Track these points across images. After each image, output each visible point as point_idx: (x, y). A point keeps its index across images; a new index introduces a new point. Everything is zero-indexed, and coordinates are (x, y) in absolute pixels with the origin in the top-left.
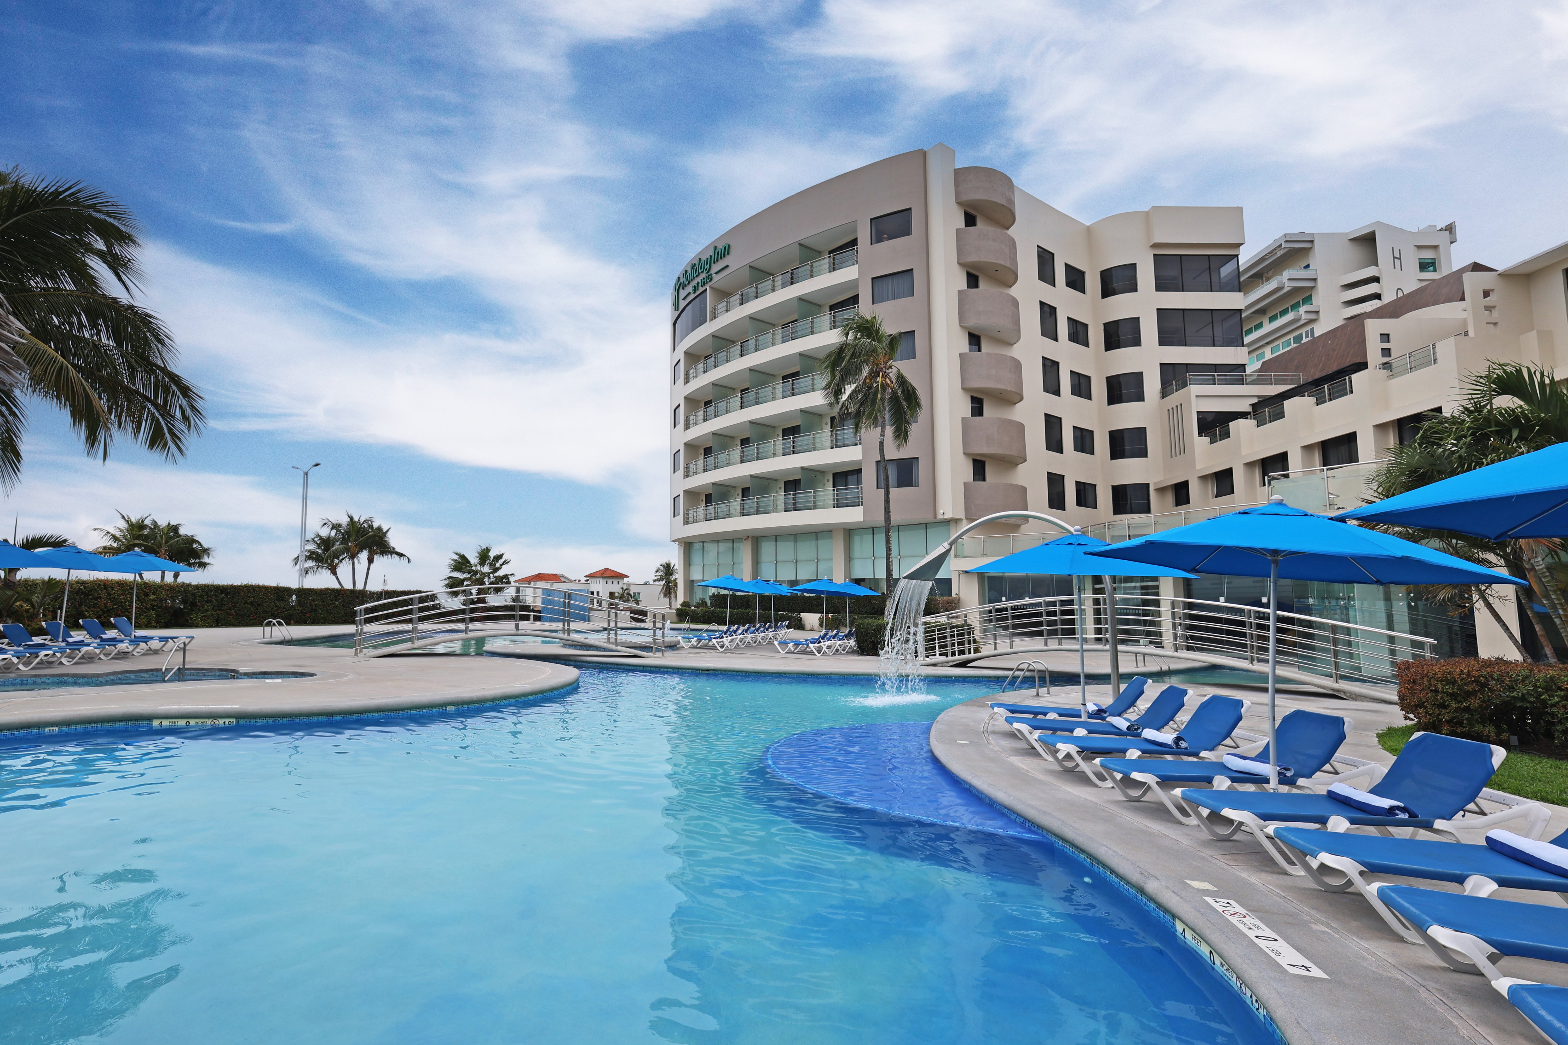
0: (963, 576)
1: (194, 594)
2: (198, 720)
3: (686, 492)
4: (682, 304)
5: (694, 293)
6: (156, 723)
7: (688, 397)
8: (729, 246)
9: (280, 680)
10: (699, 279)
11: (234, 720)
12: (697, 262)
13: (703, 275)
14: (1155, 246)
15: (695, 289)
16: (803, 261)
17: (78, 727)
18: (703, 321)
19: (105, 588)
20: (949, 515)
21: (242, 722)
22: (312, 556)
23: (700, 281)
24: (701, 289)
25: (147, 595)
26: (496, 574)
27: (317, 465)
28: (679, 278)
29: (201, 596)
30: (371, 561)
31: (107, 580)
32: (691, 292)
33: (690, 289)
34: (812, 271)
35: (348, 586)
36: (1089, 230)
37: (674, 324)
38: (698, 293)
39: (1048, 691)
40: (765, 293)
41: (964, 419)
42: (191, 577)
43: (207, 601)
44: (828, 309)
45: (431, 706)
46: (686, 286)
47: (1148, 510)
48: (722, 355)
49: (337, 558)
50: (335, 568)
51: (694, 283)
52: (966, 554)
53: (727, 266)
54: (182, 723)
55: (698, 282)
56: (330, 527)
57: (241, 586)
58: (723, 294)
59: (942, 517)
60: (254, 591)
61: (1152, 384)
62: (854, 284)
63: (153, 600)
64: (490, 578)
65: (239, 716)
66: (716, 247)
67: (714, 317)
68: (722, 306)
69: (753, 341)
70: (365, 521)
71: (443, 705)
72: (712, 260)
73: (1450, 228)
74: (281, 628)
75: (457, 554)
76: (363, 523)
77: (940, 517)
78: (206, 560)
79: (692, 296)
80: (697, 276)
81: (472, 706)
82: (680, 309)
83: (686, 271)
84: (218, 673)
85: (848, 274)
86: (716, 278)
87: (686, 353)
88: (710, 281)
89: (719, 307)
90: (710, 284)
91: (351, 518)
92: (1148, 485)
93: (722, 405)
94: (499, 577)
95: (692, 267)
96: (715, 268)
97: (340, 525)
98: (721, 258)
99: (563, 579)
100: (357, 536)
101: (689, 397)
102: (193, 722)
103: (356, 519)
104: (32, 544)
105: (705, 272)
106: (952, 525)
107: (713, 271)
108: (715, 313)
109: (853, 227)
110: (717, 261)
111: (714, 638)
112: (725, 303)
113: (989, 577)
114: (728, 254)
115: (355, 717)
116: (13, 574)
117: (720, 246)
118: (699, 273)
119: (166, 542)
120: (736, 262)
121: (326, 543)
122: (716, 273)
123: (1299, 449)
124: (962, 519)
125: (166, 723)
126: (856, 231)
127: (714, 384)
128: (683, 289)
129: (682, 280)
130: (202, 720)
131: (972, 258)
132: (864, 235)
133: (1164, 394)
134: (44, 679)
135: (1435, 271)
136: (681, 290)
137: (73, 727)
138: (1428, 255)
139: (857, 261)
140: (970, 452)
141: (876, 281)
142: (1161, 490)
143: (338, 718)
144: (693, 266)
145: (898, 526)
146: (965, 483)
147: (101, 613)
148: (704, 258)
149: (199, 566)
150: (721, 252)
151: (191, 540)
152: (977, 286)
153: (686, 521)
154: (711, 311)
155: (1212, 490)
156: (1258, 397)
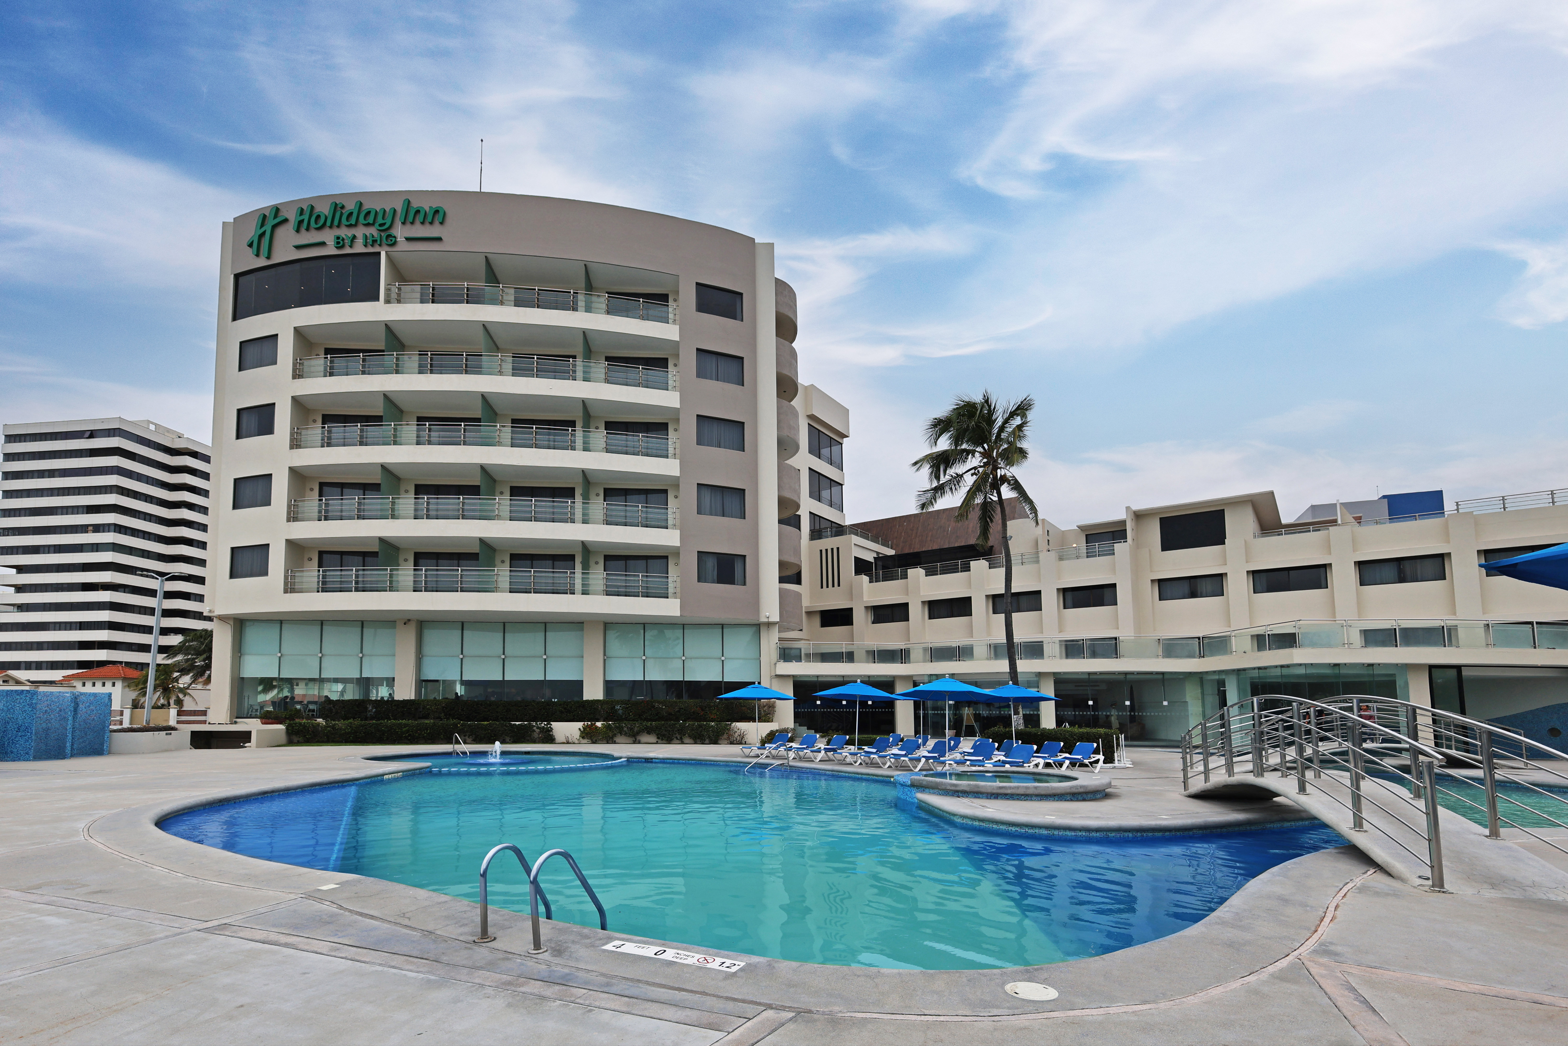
3: (290, 543)
4: (291, 253)
14: (809, 416)
20: (774, 619)
24: (361, 249)
33: (328, 236)
38: (350, 250)
61: (805, 527)
62: (670, 345)
77: (764, 619)
79: (332, 251)
85: (665, 331)
86: (403, 245)
90: (390, 249)
106: (763, 628)
117: (422, 204)
123: (919, 602)
131: (783, 370)
132: (688, 296)
133: (813, 538)
136: (286, 230)
141: (699, 351)
153: (290, 588)
154: (388, 290)
155: (870, 618)
156: (878, 553)
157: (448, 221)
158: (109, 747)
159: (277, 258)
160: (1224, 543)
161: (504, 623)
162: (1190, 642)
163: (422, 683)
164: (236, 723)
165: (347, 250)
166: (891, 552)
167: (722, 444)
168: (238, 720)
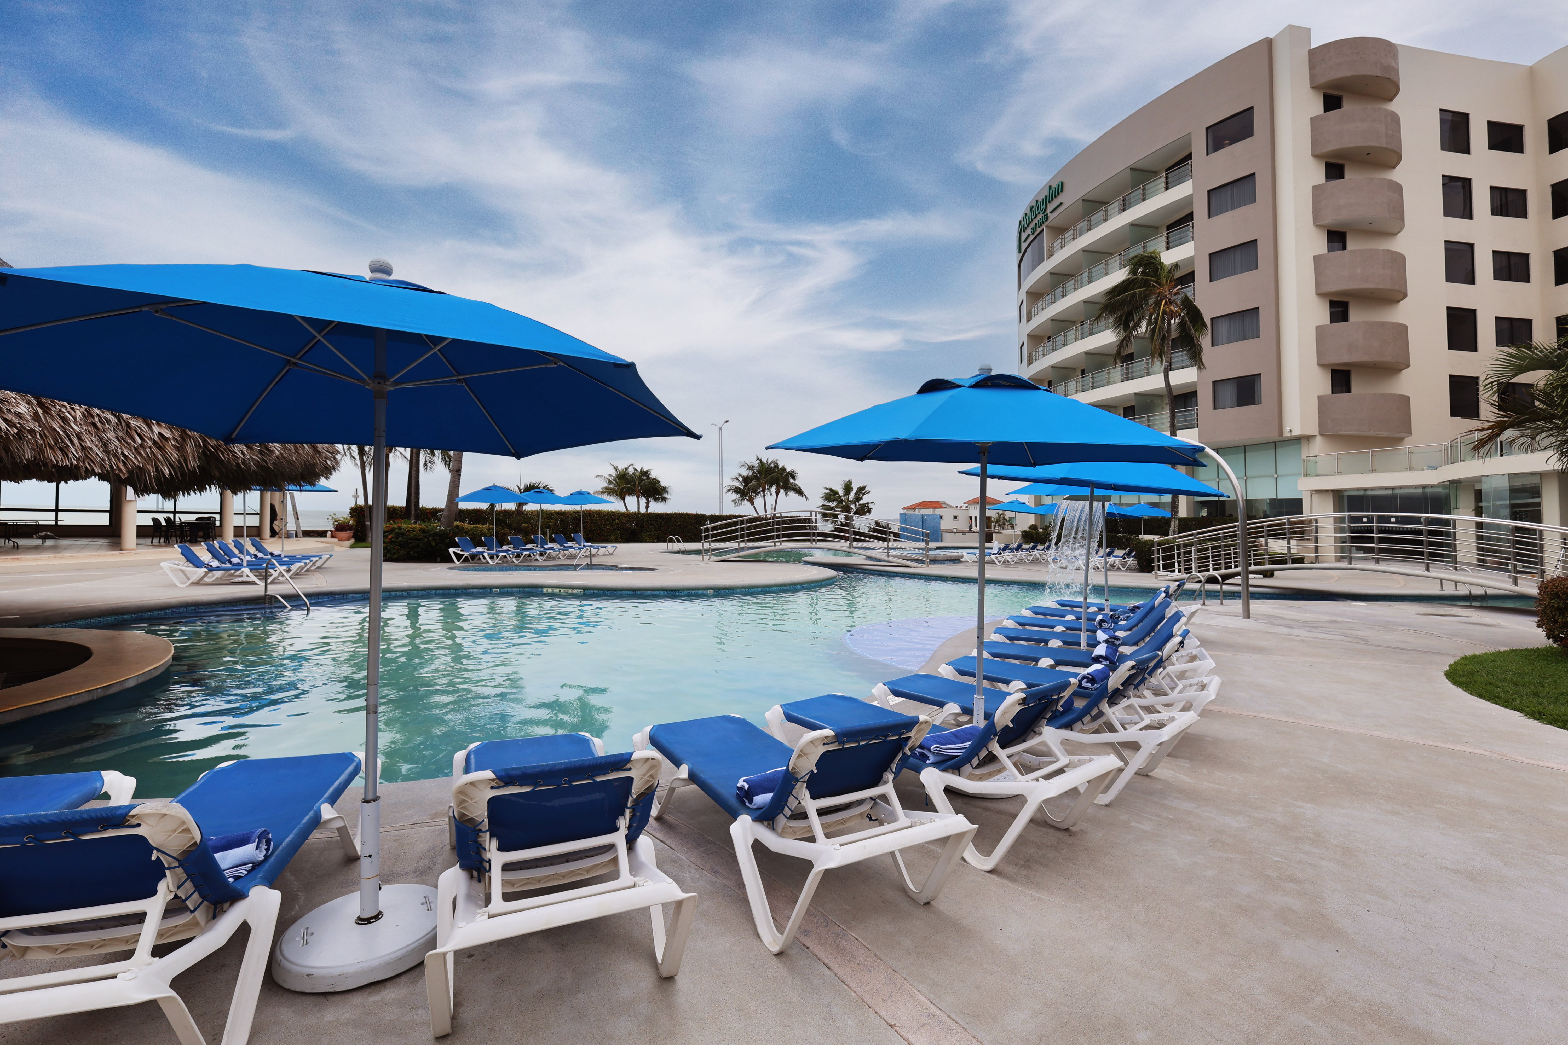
0: (1316, 497)
1: (642, 520)
2: (565, 590)
4: (1024, 246)
5: (1033, 234)
6: (545, 590)
7: (1030, 334)
8: (1062, 183)
9: (631, 572)
10: (1036, 221)
11: (582, 591)
13: (1040, 216)
15: (1034, 230)
16: (1134, 185)
17: (508, 590)
18: (1041, 261)
19: (590, 516)
20: (1297, 432)
21: (587, 592)
22: (737, 490)
23: (1037, 222)
24: (1039, 230)
25: (614, 520)
26: (861, 502)
27: (727, 422)
28: (1020, 222)
29: (647, 521)
30: (777, 493)
31: (591, 511)
32: (1030, 233)
33: (1029, 231)
34: (1144, 194)
35: (762, 513)
36: (1531, 72)
37: (1019, 266)
38: (1036, 233)
39: (1222, 602)
40: (1098, 224)
41: (1319, 329)
42: (656, 508)
43: (651, 525)
44: (1165, 229)
45: (697, 589)
46: (1026, 228)
48: (1059, 291)
49: (755, 492)
50: (753, 500)
51: (1032, 225)
52: (1319, 473)
53: (1061, 204)
54: (557, 590)
55: (1036, 224)
56: (746, 468)
57: (672, 514)
58: (1059, 231)
59: (1289, 435)
60: (681, 517)
62: (1188, 201)
63: (618, 524)
64: (856, 505)
65: (585, 588)
66: (1050, 187)
67: (1051, 255)
68: (1058, 243)
69: (1086, 274)
70: (772, 462)
71: (706, 589)
72: (1048, 200)
74: (679, 544)
76: (770, 464)
77: (1286, 434)
78: (665, 495)
79: (1032, 237)
80: (1035, 218)
81: (727, 591)
82: (1023, 252)
83: (1026, 214)
84: (610, 568)
85: (1182, 190)
86: (1052, 217)
87: (1028, 293)
88: (1047, 220)
89: (1055, 244)
90: (1046, 224)
91: (761, 461)
93: (1060, 339)
94: (864, 504)
95: (1031, 210)
96: (1051, 207)
97: (753, 467)
98: (1055, 197)
99: (944, 506)
100: (766, 474)
101: (1032, 334)
102: (562, 590)
103: (765, 461)
104: (530, 488)
105: (1041, 213)
106: (1303, 442)
107: (1048, 211)
108: (1051, 251)
109: (1187, 141)
110: (1052, 200)
111: (994, 554)
112: (1060, 241)
113: (1349, 497)
114: (1062, 191)
115: (649, 593)
116: (521, 507)
117: (1054, 185)
118: (1036, 215)
119: (639, 483)
120: (1069, 198)
121: (746, 480)
122: (1052, 212)
124: (1314, 436)
125: (550, 590)
126: (1190, 145)
127: (1053, 320)
128: (1024, 231)
129: (1023, 224)
130: (566, 590)
131: (1333, 146)
132: (1199, 146)
134: (520, 567)
136: (1023, 233)
137: (506, 589)
139: (1191, 176)
140: (1326, 362)
141: (1211, 193)
143: (639, 593)
145: (1245, 446)
146: (1319, 397)
147: (588, 532)
148: (1040, 200)
149: (662, 500)
150: (1055, 191)
151: (656, 482)
152: (1341, 176)
154: (1048, 250)
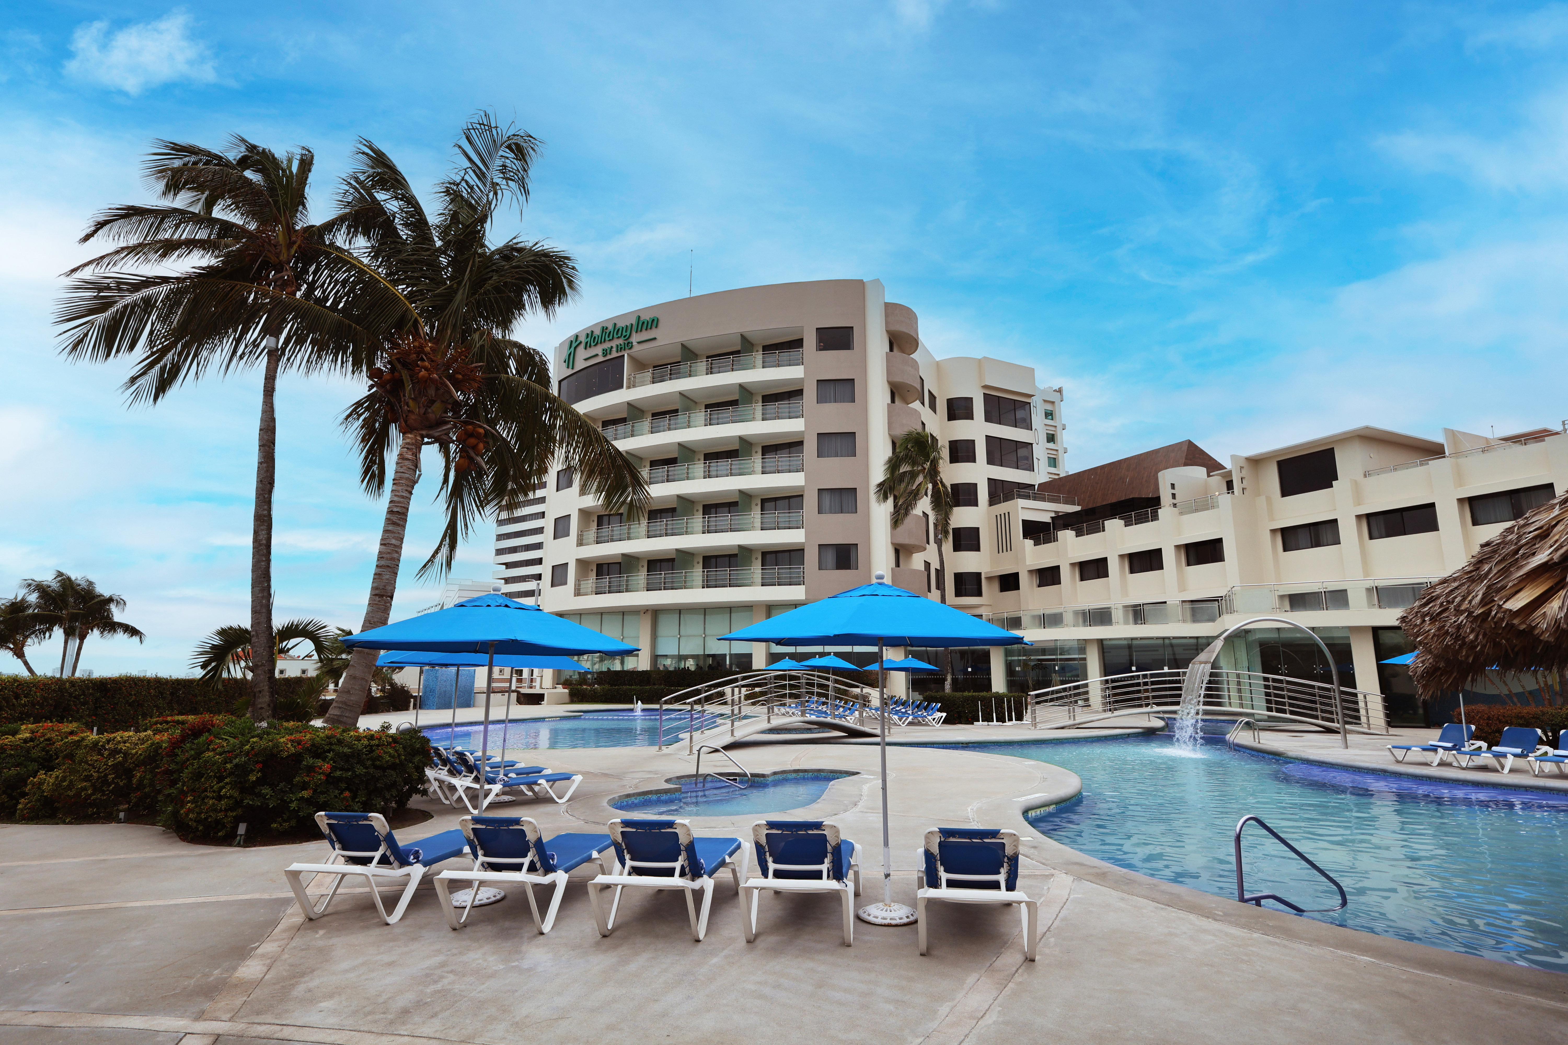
3: (579, 561)
4: (580, 365)
5: (602, 356)
8: (658, 319)
10: (612, 344)
12: (611, 328)
13: (619, 341)
14: (986, 387)
15: (604, 353)
18: (618, 386)
23: (614, 346)
24: (615, 355)
32: (600, 354)
33: (599, 350)
36: (938, 364)
38: (610, 357)
41: (891, 514)
46: (593, 346)
47: (979, 594)
51: (605, 346)
53: (653, 339)
55: (612, 347)
58: (639, 364)
61: (983, 494)
62: (796, 382)
66: (638, 317)
67: (635, 387)
68: (644, 377)
72: (632, 329)
73: (1060, 391)
75: (339, 629)
80: (610, 340)
83: (594, 332)
85: (792, 372)
86: (637, 348)
88: (630, 349)
89: (640, 376)
90: (629, 351)
92: (980, 574)
96: (637, 337)
98: (646, 329)
105: (621, 338)
107: (634, 340)
108: (634, 381)
109: (798, 331)
110: (640, 331)
112: (648, 375)
114: (656, 327)
117: (646, 317)
118: (612, 338)
120: (666, 337)
122: (639, 343)
123: (1117, 557)
126: (799, 336)
128: (583, 348)
131: (898, 379)
132: (810, 339)
133: (991, 503)
135: (1052, 419)
136: (580, 350)
138: (1049, 407)
139: (801, 362)
140: (896, 542)
141: (819, 382)
142: (989, 579)
144: (604, 329)
146: (892, 569)
148: (621, 325)
150: (645, 323)
152: (897, 401)
153: (578, 593)
154: (629, 379)
155: (1035, 581)
156: (1056, 512)
157: (660, 324)
158: (474, 703)
159: (577, 368)
160: (1332, 487)
161: (705, 609)
162: (1209, 605)
163: (655, 658)
164: (556, 688)
165: (609, 357)
166: (1078, 508)
167: (839, 454)
168: (557, 686)
